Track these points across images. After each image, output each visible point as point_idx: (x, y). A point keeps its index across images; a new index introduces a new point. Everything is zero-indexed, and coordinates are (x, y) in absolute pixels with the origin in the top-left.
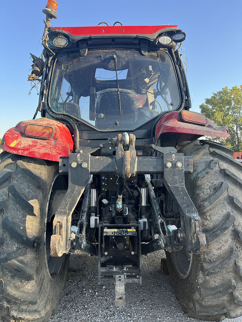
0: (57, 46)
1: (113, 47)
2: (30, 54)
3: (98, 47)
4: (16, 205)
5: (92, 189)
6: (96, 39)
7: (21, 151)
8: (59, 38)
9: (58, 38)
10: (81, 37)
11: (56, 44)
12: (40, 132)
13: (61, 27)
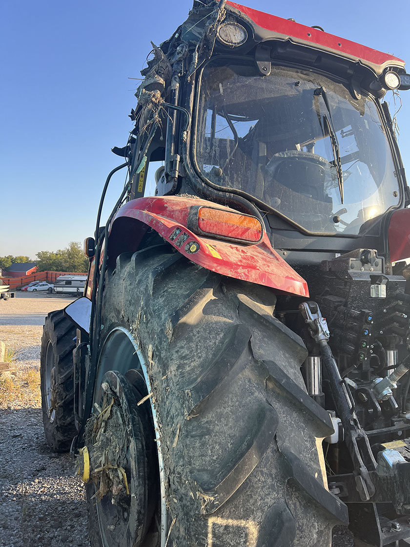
0: (224, 40)
1: (314, 71)
2: (152, 43)
3: (289, 65)
4: (291, 416)
5: (312, 358)
6: (299, 47)
7: (243, 271)
8: (231, 25)
9: (228, 24)
10: (274, 36)
11: (223, 36)
12: (237, 227)
13: (236, 4)
